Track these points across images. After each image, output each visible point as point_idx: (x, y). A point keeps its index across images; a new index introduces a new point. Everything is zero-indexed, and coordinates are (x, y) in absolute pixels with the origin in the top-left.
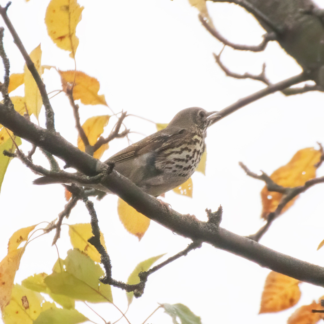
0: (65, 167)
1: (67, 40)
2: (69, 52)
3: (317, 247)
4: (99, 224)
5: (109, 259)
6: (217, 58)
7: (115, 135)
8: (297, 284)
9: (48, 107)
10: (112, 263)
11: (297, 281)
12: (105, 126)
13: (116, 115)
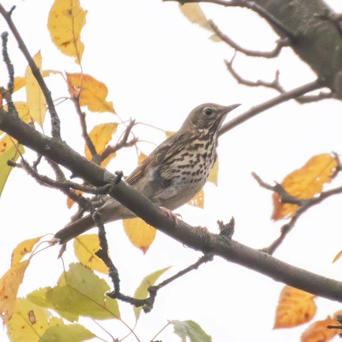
0: (72, 177)
1: (71, 46)
2: (74, 59)
3: (333, 260)
4: (107, 236)
5: (117, 272)
6: (229, 65)
7: (124, 144)
8: (312, 299)
9: (54, 114)
10: (120, 277)
11: (312, 295)
12: (113, 133)
13: (124, 123)
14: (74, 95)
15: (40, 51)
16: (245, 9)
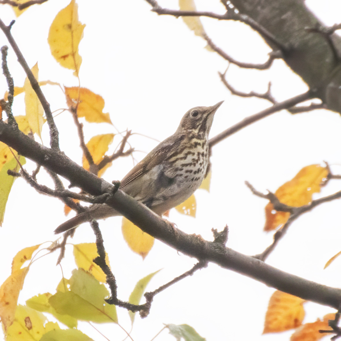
0: (70, 187)
2: (72, 71)
3: (324, 266)
5: (114, 279)
6: (222, 77)
7: (120, 153)
8: (301, 304)
9: (52, 126)
10: (117, 283)
11: (302, 300)
12: (110, 144)
13: (120, 133)
14: (72, 107)
15: (37, 63)
16: (238, 22)
